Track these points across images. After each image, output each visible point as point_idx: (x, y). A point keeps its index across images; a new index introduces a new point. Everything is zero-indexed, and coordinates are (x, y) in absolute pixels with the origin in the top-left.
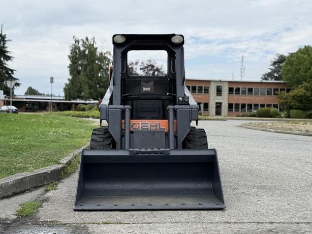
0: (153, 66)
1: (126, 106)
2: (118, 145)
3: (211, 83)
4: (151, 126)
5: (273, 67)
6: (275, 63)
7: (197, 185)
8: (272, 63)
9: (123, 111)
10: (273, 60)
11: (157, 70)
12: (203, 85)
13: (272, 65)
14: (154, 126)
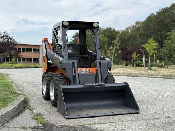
0: (7, 37)
1: (75, 61)
2: (72, 82)
3: (41, 46)
4: (85, 71)
5: (73, 39)
6: (74, 37)
7: (115, 102)
8: (72, 36)
9: (74, 63)
10: (73, 35)
11: (10, 38)
12: (36, 48)
13: (72, 38)
14: (87, 71)
